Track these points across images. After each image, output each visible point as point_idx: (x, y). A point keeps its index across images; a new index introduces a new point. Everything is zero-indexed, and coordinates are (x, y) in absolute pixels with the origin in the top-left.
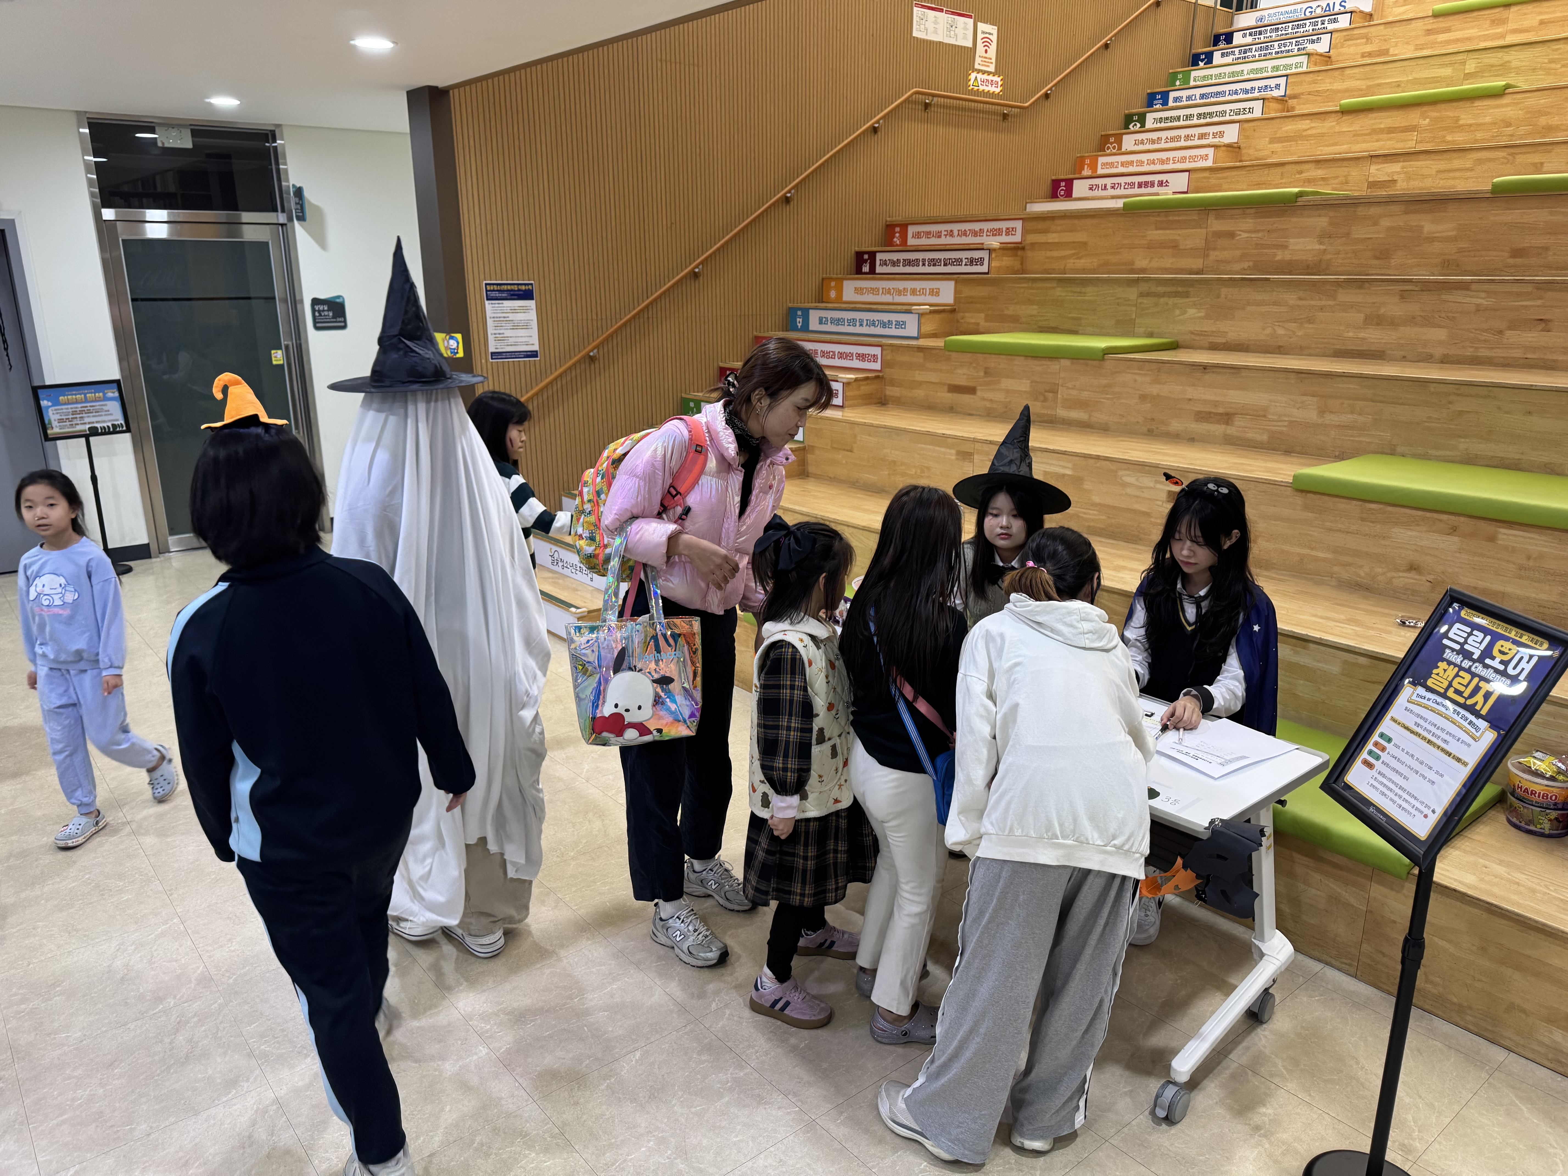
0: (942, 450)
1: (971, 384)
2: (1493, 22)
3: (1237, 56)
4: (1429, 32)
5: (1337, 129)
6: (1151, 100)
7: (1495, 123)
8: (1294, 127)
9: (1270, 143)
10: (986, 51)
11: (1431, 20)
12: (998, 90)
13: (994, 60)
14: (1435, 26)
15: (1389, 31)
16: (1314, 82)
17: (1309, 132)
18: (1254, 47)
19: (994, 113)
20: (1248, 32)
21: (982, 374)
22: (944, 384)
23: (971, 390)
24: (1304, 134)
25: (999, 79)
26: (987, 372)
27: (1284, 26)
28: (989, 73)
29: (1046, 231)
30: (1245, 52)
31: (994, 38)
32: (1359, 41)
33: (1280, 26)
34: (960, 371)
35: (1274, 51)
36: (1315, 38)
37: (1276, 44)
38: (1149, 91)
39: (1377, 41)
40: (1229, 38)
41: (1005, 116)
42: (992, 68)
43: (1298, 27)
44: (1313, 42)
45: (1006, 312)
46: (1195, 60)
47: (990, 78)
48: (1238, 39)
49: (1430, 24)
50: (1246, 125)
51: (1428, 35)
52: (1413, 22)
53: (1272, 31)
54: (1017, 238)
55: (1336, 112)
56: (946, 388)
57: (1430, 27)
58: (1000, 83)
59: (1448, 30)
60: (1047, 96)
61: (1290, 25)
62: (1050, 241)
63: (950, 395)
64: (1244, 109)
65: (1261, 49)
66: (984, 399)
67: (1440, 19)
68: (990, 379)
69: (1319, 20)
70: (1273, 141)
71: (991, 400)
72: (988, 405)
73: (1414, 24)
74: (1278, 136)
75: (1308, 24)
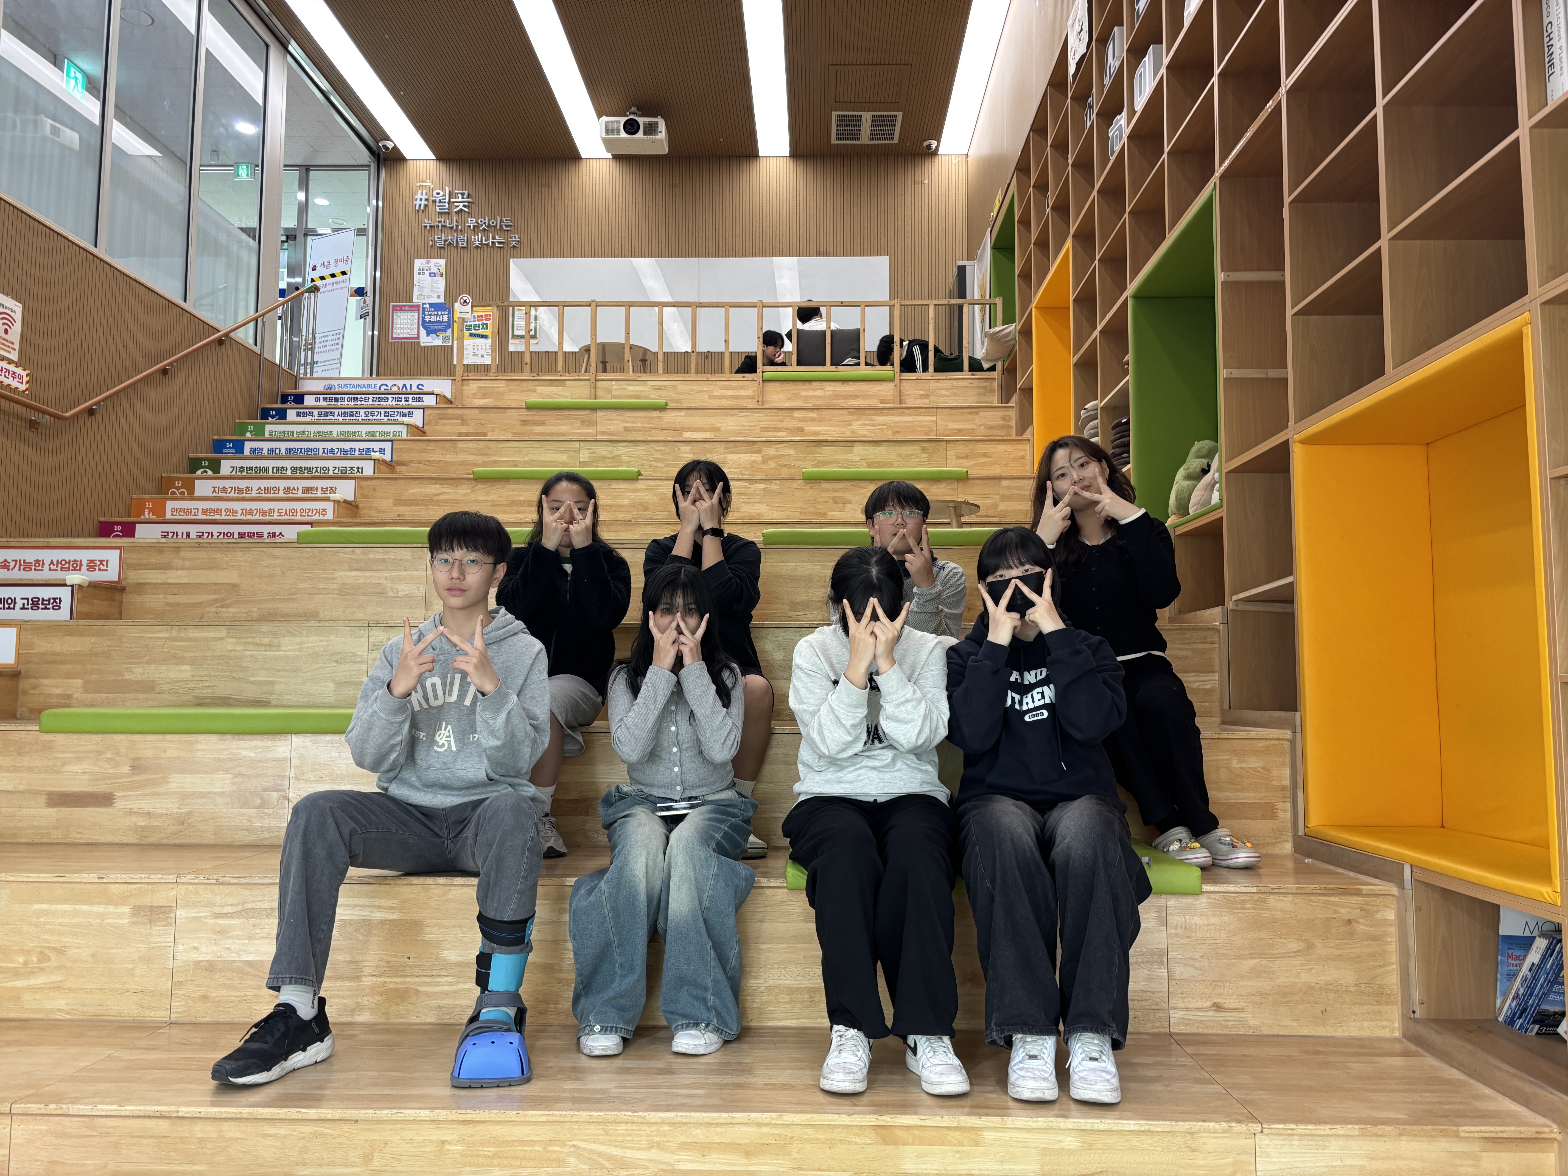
0: (97, 909)
1: (102, 788)
2: (583, 422)
3: (316, 418)
4: (524, 423)
5: (473, 497)
6: (219, 446)
7: (634, 506)
8: (423, 490)
9: (395, 505)
10: (6, 332)
11: (525, 412)
12: (23, 387)
13: (17, 346)
14: (529, 418)
15: (483, 416)
16: (424, 451)
17: (441, 497)
18: (336, 411)
19: (18, 417)
20: (322, 396)
21: (126, 769)
22: (39, 793)
23: (105, 800)
24: (435, 498)
25: (24, 373)
26: (137, 767)
27: (363, 396)
28: (10, 362)
29: (165, 567)
30: (326, 415)
31: (18, 316)
32: (454, 421)
33: (359, 396)
34: (75, 768)
35: (360, 418)
36: (406, 411)
37: (362, 412)
38: (215, 437)
39: (473, 424)
40: (299, 399)
41: (33, 425)
42: (14, 356)
43: (380, 399)
44: (404, 415)
45: (127, 676)
46: (265, 414)
47: (12, 368)
48: (309, 401)
49: (526, 415)
50: (363, 483)
51: (524, 425)
52: (508, 411)
53: (350, 400)
54: (111, 574)
55: (469, 479)
56: (43, 799)
57: (524, 418)
58: (25, 379)
59: (542, 423)
60: (91, 412)
61: (370, 396)
62: (170, 581)
63: (53, 811)
64: (352, 468)
65: (345, 414)
66: (131, 813)
67: (534, 412)
68: (143, 777)
69: (403, 396)
70: (398, 502)
71: (148, 814)
72: (142, 822)
73: (509, 413)
74: (404, 498)
75: (390, 399)
